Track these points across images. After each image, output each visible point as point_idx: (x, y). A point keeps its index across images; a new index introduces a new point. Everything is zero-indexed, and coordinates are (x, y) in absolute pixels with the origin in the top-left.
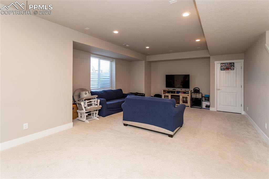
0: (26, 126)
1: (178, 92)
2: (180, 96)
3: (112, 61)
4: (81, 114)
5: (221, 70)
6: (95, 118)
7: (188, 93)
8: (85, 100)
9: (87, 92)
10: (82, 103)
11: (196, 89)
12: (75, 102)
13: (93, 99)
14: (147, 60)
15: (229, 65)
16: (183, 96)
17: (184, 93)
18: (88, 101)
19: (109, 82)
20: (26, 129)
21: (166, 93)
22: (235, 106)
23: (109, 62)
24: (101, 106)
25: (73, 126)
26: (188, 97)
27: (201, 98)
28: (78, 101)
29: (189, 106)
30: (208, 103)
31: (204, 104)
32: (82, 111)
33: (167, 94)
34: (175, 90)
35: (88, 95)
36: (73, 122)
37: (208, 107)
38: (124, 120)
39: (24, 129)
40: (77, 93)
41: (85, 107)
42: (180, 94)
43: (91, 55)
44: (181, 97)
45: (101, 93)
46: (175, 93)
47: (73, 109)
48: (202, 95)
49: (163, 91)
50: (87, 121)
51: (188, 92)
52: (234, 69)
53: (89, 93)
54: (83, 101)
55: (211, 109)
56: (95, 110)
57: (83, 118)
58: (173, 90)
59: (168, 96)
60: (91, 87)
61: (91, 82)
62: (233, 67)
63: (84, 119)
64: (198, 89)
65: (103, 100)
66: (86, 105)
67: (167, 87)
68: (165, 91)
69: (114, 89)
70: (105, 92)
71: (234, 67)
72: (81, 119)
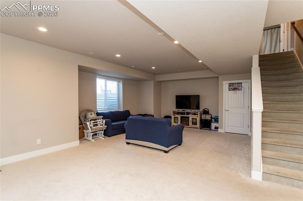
0: (39, 141)
1: (188, 114)
2: (190, 117)
3: (119, 82)
4: (87, 134)
5: (229, 90)
6: (101, 138)
7: (198, 115)
8: (90, 121)
9: (93, 113)
10: (88, 123)
11: (205, 110)
12: (82, 122)
13: (99, 119)
14: (157, 80)
15: (237, 86)
16: (193, 118)
17: (194, 114)
18: (94, 121)
19: (116, 103)
20: (39, 144)
21: (176, 114)
22: (242, 127)
23: (117, 82)
24: (106, 126)
25: (80, 144)
26: (197, 118)
27: (210, 120)
28: (85, 121)
29: (198, 128)
30: (216, 125)
31: (213, 125)
32: (88, 131)
33: (176, 116)
34: (185, 111)
35: (94, 116)
36: (79, 140)
37: (216, 128)
38: (126, 139)
39: (38, 144)
40: (83, 114)
41: (91, 127)
42: (189, 116)
43: (97, 76)
44: (190, 119)
45: (107, 114)
46: (184, 114)
47: (79, 129)
48: (211, 116)
49: (172, 112)
50: (93, 141)
51: (198, 113)
52: (241, 89)
53: (94, 113)
54: (89, 121)
55: (220, 130)
56: (101, 130)
57: (89, 137)
58: (183, 111)
59: (178, 117)
60: (97, 108)
61: (97, 103)
62: (240, 87)
63: (90, 139)
64: (207, 110)
65: (108, 120)
66: (92, 125)
67: (177, 108)
68: (174, 113)
69: (122, 110)
70: (111, 113)
71: (242, 87)
72: (88, 138)
